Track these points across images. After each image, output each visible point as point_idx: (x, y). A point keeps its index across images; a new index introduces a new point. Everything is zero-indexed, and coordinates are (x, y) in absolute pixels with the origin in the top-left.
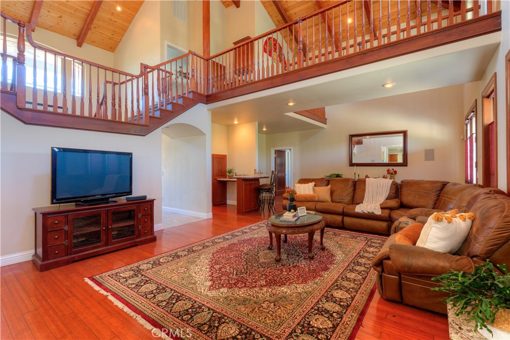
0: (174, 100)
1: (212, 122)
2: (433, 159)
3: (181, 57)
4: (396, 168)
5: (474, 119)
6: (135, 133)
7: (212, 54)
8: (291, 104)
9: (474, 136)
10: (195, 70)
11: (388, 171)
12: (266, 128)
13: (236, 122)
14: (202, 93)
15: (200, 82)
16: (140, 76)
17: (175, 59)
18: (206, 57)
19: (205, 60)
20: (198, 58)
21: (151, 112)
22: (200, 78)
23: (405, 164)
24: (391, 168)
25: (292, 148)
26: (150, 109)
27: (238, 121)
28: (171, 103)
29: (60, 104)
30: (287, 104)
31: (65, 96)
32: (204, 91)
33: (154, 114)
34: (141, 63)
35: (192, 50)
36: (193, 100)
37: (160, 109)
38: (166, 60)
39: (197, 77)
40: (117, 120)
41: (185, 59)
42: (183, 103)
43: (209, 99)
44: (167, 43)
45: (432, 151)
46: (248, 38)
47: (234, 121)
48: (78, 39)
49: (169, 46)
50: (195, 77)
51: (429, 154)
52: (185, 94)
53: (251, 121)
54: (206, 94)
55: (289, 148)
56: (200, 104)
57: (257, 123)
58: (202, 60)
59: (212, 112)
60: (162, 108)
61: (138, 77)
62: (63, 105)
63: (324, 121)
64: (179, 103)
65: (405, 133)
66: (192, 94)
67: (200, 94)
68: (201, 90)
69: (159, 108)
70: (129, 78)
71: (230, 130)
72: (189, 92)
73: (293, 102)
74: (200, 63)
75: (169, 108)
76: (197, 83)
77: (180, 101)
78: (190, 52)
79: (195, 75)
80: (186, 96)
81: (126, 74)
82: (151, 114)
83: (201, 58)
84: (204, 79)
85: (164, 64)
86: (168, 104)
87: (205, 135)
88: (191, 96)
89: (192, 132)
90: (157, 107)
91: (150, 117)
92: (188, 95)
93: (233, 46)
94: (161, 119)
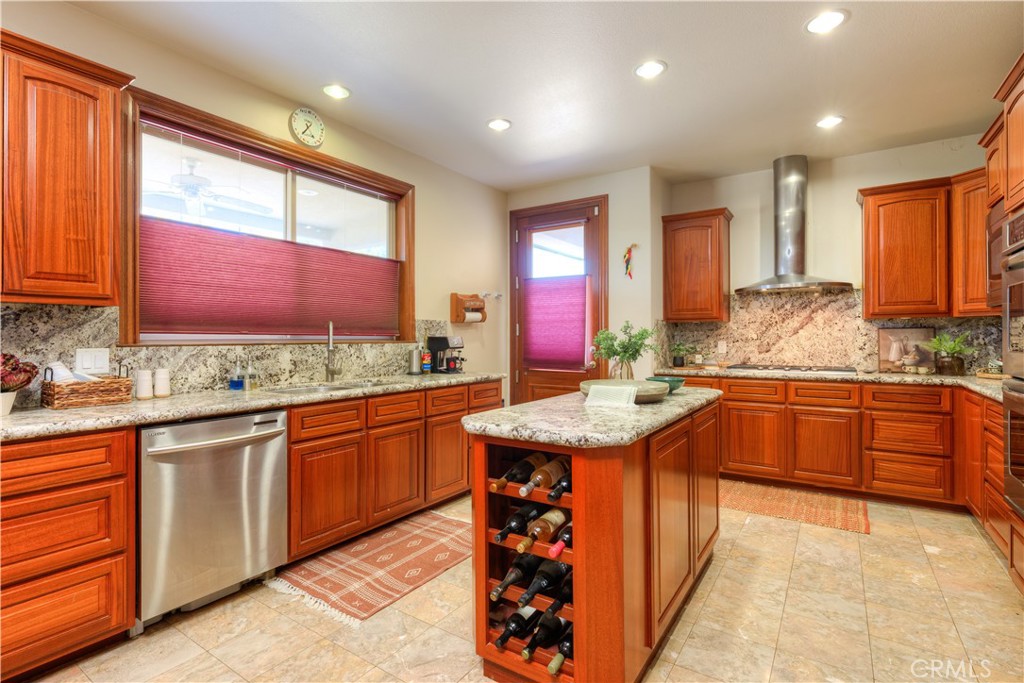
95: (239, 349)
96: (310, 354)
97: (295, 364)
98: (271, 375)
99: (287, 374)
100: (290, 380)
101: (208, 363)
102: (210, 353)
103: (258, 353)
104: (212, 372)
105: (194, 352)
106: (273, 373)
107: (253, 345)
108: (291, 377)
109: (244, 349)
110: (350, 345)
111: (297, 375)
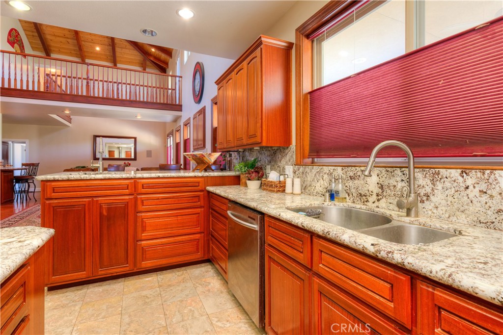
2: (151, 157)
4: (130, 162)
5: (172, 138)
9: (172, 146)
11: (125, 163)
23: (135, 159)
24: (126, 162)
25: (28, 141)
45: (151, 151)
51: (149, 153)
63: (70, 121)
65: (135, 138)
95: (340, 169)
96: (399, 179)
97: (382, 187)
98: (361, 195)
99: (374, 197)
100: (377, 204)
101: (324, 178)
102: (325, 171)
103: (352, 174)
104: (326, 184)
105: (318, 170)
106: (363, 193)
107: (348, 166)
108: (378, 200)
109: (342, 169)
110: (464, 172)
111: (384, 200)
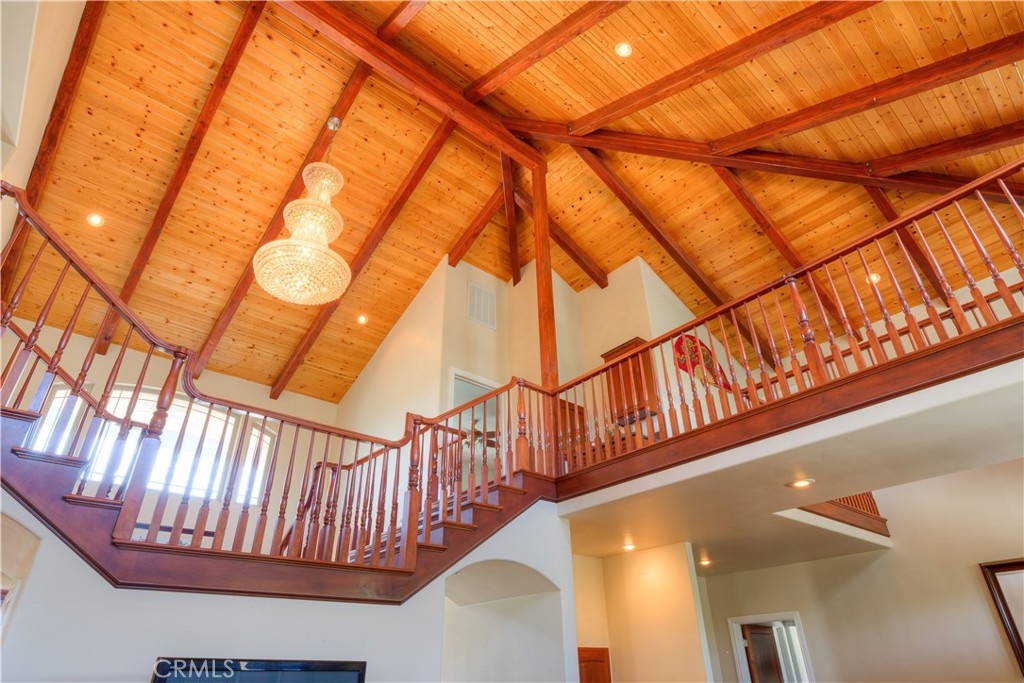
0: (478, 495)
1: (573, 553)
3: (483, 399)
6: (376, 598)
7: (562, 382)
8: (802, 484)
10: (527, 420)
12: (710, 558)
13: (629, 547)
14: (545, 473)
15: (540, 446)
16: (404, 442)
17: (471, 405)
18: (550, 388)
19: (548, 394)
20: (533, 393)
21: (420, 532)
22: (539, 437)
25: (797, 616)
26: (421, 522)
27: (635, 542)
28: (471, 505)
29: (211, 526)
30: (789, 485)
31: (226, 505)
32: (549, 469)
33: (428, 537)
34: (408, 414)
35: (520, 376)
36: (525, 493)
37: (444, 523)
38: (451, 407)
39: (531, 435)
40: (333, 559)
41: (492, 401)
42: (501, 502)
43: (562, 488)
44: (454, 371)
46: (637, 342)
47: (621, 542)
48: (273, 385)
49: (458, 378)
50: (527, 436)
52: (504, 478)
53: (670, 539)
54: (554, 475)
55: (786, 615)
56: (541, 503)
57: (688, 545)
58: (541, 395)
59: (571, 521)
60: (449, 519)
61: (397, 446)
62: (218, 527)
63: (880, 526)
64: (490, 503)
66: (521, 476)
67: (540, 478)
68: (543, 466)
69: (440, 519)
70: (377, 448)
71: (608, 568)
72: (515, 473)
73: (807, 477)
74: (536, 403)
75: (467, 517)
76: (531, 449)
77: (493, 499)
78: (515, 381)
79: (528, 432)
80: (507, 483)
81: (373, 441)
82: (420, 539)
83: (540, 391)
84: (548, 440)
85: (446, 416)
86: (464, 508)
87: (559, 590)
88: (518, 483)
89: (523, 581)
90: (437, 516)
91: (420, 547)
92: (511, 480)
93: (601, 363)
94: (444, 550)
